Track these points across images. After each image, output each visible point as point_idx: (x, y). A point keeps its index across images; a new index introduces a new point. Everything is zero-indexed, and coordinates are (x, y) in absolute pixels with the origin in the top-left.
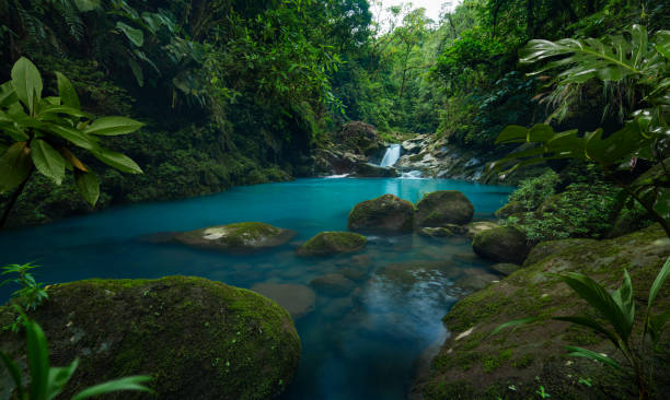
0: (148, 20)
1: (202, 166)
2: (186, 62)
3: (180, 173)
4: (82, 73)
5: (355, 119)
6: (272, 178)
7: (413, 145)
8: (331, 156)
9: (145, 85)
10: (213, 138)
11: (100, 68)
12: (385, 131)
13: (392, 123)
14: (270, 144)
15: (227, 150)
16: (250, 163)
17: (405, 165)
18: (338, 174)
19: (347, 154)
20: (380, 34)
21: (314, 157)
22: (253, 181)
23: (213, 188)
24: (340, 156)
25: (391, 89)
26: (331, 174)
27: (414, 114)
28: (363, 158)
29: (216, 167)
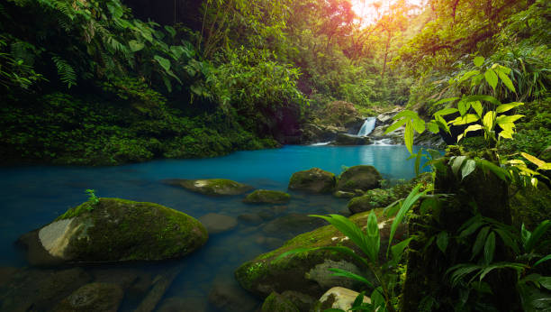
0: (174, 51)
1: (212, 139)
2: (199, 75)
3: (196, 143)
4: (135, 85)
5: (339, 98)
6: (267, 146)
7: (387, 118)
8: (316, 129)
9: (173, 91)
10: (221, 120)
11: (146, 82)
12: (366, 106)
13: (373, 99)
14: (265, 122)
15: (232, 127)
16: (249, 135)
17: (378, 134)
18: (322, 142)
19: (329, 127)
20: (364, 27)
21: (302, 130)
22: (251, 148)
23: (219, 153)
24: (324, 129)
25: (374, 70)
26: (316, 143)
27: (397, 88)
28: (343, 129)
29: (221, 139)
